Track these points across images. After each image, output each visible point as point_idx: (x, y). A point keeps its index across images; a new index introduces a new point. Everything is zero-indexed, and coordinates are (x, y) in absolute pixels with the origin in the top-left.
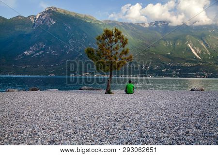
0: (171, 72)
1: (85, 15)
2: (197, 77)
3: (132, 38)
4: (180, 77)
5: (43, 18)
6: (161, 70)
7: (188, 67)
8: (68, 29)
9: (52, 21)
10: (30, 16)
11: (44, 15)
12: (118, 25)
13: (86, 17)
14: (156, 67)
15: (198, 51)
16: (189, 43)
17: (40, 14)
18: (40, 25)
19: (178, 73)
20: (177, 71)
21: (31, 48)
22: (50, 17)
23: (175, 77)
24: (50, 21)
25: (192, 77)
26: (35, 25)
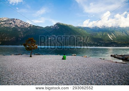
6: (98, 44)
8: (64, 30)
9: (58, 27)
14: (96, 43)
15: (111, 37)
16: (108, 34)
17: (54, 25)
18: (54, 29)
20: (104, 45)
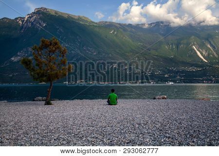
0: (175, 77)
1: (79, 16)
2: (203, 83)
3: (131, 41)
4: (185, 83)
5: (32, 20)
6: (164, 75)
7: (194, 72)
8: (60, 32)
9: (42, 23)
10: (17, 18)
11: (32, 16)
12: (115, 26)
13: (80, 18)
14: (158, 72)
15: (204, 53)
16: (194, 45)
17: (28, 16)
18: (29, 28)
19: (183, 78)
20: (181, 77)
21: (18, 54)
22: (40, 18)
23: (179, 82)
24: (40, 24)
25: (199, 83)
26: (22, 27)
